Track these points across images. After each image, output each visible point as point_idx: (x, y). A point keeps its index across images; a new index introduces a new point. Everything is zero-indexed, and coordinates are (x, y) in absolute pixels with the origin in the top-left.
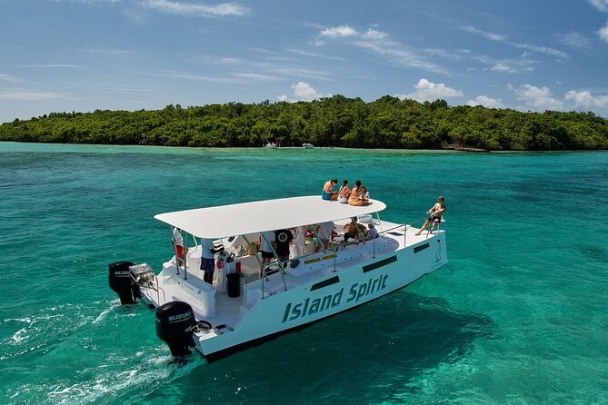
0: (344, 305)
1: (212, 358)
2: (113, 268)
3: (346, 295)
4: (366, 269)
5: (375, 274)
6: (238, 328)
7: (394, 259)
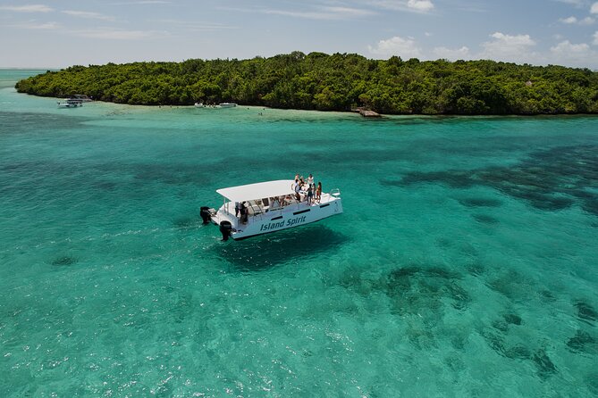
0: (285, 227)
1: (237, 239)
2: (202, 208)
3: (286, 223)
4: (295, 214)
5: (299, 216)
6: (245, 231)
7: (309, 210)
